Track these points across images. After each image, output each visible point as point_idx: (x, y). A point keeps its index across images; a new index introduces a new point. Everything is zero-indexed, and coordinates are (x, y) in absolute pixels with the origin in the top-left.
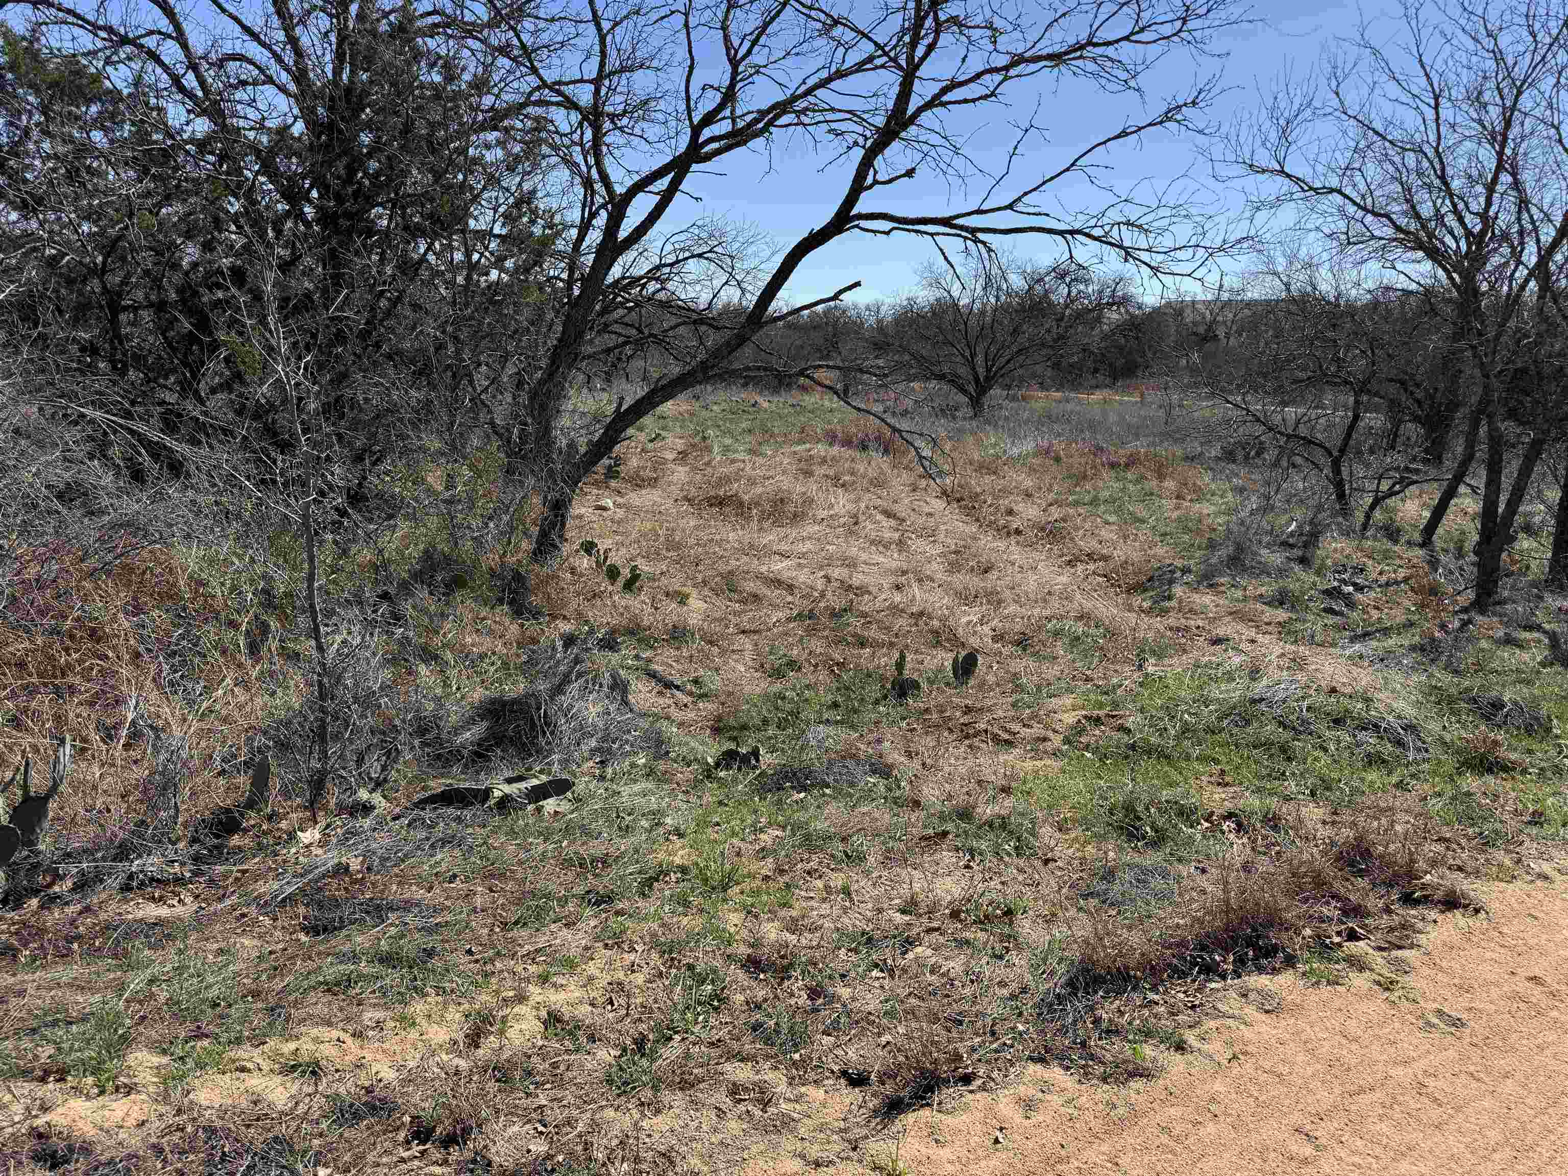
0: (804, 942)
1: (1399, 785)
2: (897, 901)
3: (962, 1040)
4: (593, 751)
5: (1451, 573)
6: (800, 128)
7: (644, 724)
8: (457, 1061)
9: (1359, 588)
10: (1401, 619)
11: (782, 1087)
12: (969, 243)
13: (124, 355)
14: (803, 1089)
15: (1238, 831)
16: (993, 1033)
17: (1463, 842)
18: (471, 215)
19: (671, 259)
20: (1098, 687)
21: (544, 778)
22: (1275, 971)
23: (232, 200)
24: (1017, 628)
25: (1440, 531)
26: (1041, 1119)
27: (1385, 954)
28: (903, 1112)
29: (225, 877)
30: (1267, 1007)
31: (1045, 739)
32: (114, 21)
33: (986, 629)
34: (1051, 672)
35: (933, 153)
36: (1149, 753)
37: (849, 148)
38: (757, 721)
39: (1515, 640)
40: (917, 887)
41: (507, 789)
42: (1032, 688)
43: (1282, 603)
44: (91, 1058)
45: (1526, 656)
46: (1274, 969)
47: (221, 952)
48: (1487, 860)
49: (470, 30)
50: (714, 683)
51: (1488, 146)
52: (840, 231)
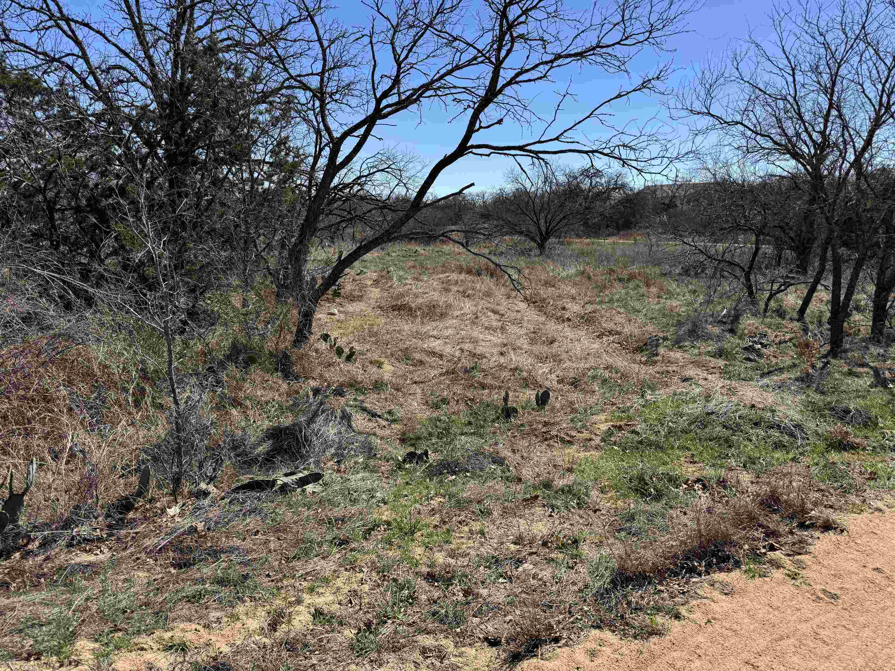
0: (459, 563)
1: (793, 460)
2: (511, 537)
3: (553, 617)
4: (333, 456)
5: (816, 335)
6: (436, 98)
7: (361, 438)
8: (265, 640)
9: (764, 346)
10: (788, 362)
11: (451, 649)
12: (535, 160)
13: (58, 237)
14: (463, 649)
15: (703, 489)
16: (570, 612)
17: (832, 491)
18: (253, 152)
19: (366, 173)
20: (619, 408)
21: (306, 473)
22: (729, 570)
23: (117, 147)
24: (572, 375)
25: (808, 311)
26: (600, 662)
27: (791, 558)
28: (521, 660)
29: (126, 537)
30: (726, 591)
31: (591, 440)
32: (48, 50)
33: (553, 376)
34: (592, 400)
35: (512, 110)
36: (650, 445)
37: (465, 109)
38: (425, 434)
39: (855, 373)
40: (522, 529)
41: (286, 480)
42: (581, 410)
43: (721, 356)
44: (55, 646)
45: (861, 382)
46: (728, 569)
47: (125, 580)
48: (846, 501)
49: (249, 48)
50: (400, 413)
51: (823, 96)
52: (461, 155)
